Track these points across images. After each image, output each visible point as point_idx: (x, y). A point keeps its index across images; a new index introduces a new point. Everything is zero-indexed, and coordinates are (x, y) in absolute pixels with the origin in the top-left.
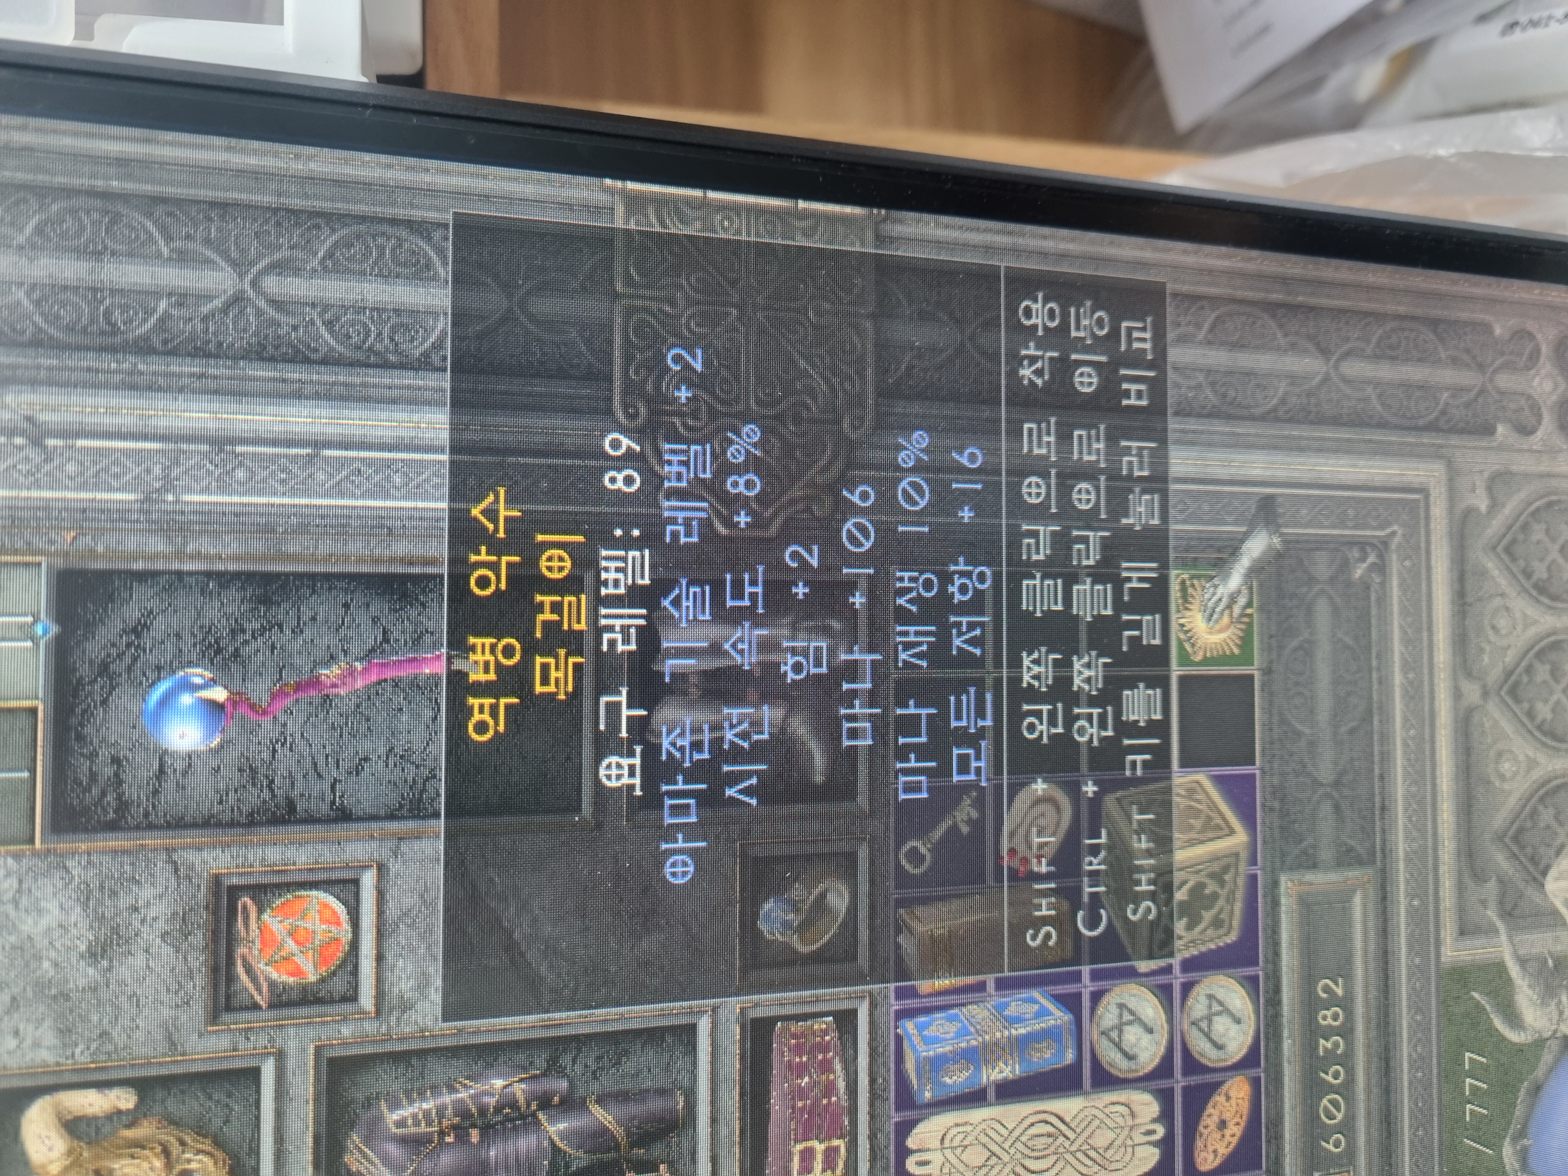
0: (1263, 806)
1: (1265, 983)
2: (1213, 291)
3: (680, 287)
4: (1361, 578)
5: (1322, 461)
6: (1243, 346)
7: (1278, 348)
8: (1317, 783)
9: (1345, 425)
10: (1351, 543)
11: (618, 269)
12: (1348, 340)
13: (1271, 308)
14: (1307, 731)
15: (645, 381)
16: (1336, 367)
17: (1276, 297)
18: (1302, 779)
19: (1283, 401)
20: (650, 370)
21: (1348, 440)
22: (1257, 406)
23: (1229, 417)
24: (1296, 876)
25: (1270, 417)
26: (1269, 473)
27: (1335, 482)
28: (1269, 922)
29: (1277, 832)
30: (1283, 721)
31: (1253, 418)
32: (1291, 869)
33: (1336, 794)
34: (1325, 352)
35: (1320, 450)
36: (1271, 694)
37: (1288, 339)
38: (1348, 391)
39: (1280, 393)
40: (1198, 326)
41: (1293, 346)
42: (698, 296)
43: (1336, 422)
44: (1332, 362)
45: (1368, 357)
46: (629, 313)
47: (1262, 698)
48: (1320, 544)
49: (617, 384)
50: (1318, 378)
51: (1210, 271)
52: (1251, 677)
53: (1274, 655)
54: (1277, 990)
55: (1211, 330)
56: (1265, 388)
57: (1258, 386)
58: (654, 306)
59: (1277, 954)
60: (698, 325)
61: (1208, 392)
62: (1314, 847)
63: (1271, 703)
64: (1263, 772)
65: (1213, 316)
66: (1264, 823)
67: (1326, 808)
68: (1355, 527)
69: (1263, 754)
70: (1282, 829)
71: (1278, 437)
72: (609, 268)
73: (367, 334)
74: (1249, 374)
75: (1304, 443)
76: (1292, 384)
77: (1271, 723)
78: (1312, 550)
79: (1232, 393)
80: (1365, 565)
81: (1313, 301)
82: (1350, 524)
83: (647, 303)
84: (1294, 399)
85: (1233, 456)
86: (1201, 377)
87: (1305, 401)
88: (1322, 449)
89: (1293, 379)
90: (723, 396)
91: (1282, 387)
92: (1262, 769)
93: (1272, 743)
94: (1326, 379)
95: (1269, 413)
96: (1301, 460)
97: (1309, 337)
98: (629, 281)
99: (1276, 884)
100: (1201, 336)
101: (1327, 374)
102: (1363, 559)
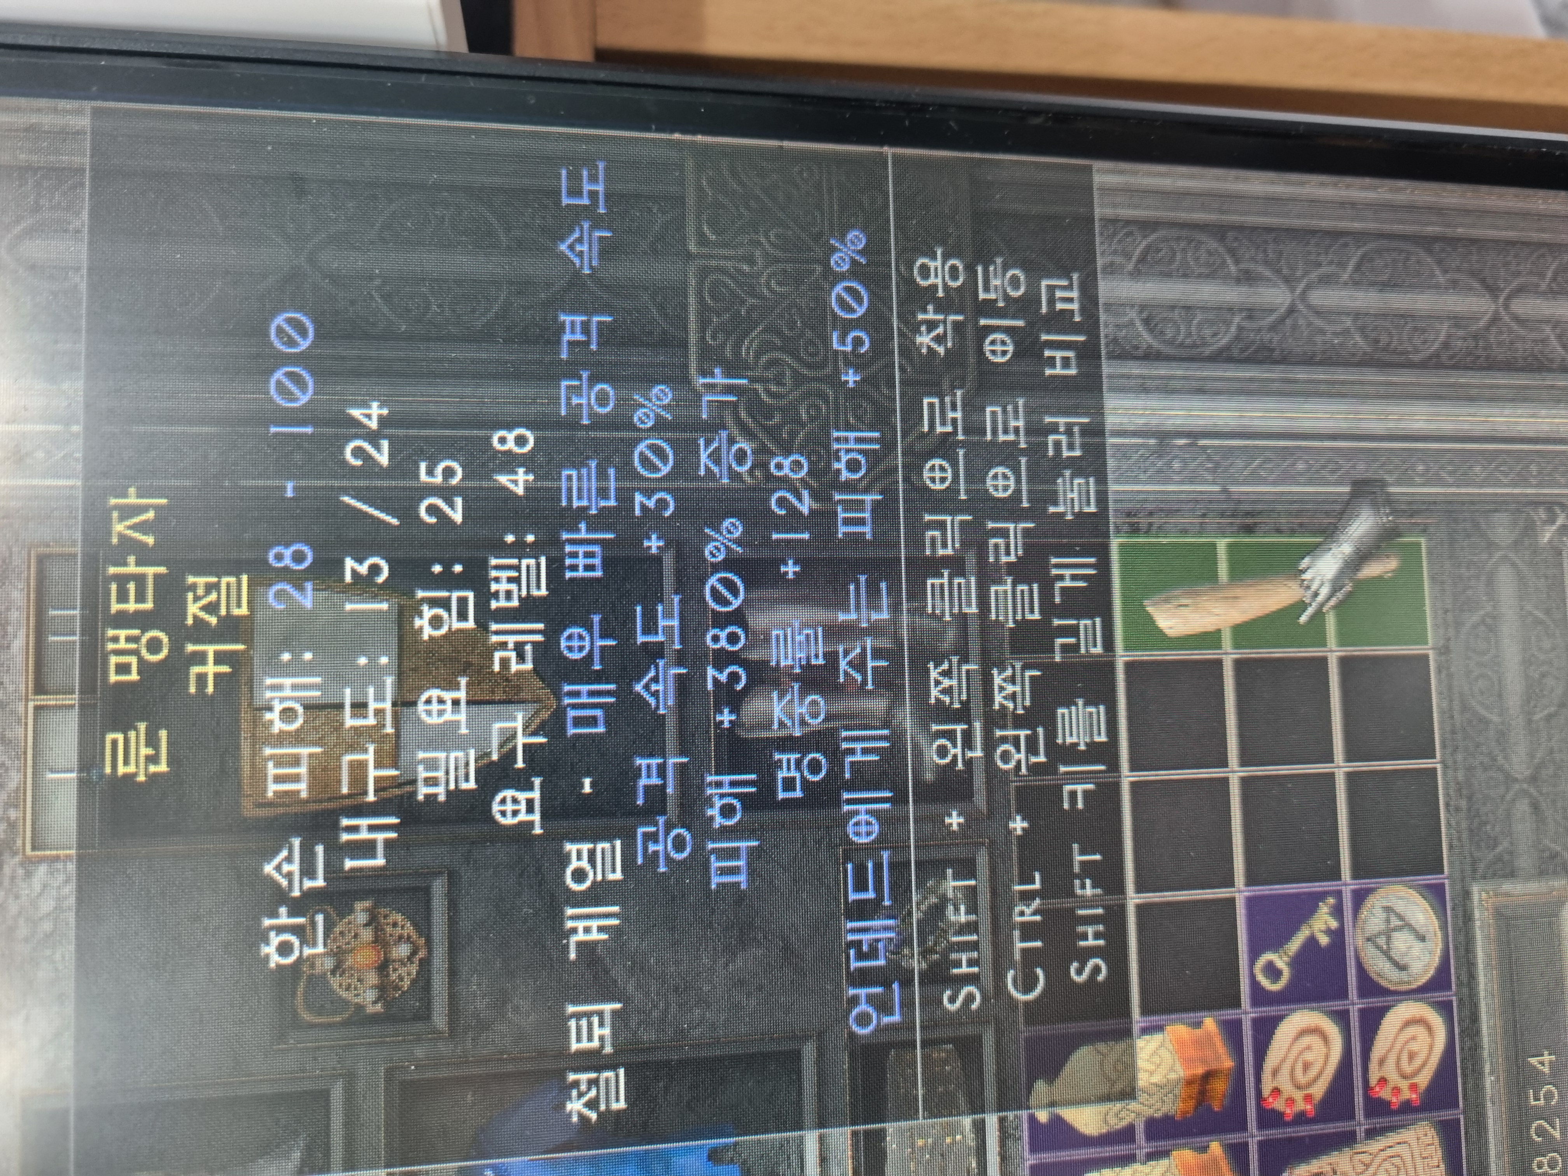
0: (1447, 805)
1: (1459, 1012)
2: (1357, 225)
3: (759, 243)
4: (1550, 541)
5: (1496, 411)
6: (1395, 285)
7: (1437, 287)
8: (1510, 780)
9: (1522, 370)
10: (1535, 503)
11: (690, 229)
12: (1518, 274)
13: (1427, 242)
14: (1495, 719)
15: (723, 346)
16: (1506, 306)
17: (1430, 230)
18: (1491, 773)
19: (1446, 345)
20: (728, 334)
21: (1527, 387)
22: (1417, 351)
23: (1383, 365)
24: (1490, 886)
25: (1432, 363)
26: (1433, 426)
27: (1514, 434)
28: (1461, 938)
29: (1465, 835)
30: (1465, 708)
31: (1411, 365)
32: (1484, 877)
33: (1532, 790)
34: (1493, 290)
35: (1493, 400)
36: (1450, 676)
37: (1448, 276)
38: (1522, 332)
39: (1442, 338)
40: (1342, 265)
41: (1454, 284)
42: (779, 254)
43: (1509, 366)
44: (1501, 300)
45: (1544, 294)
46: (703, 273)
47: (1439, 681)
48: (1498, 504)
49: (693, 350)
50: (1487, 318)
51: (1353, 205)
52: (1426, 657)
53: (1451, 632)
54: (1475, 1018)
55: (1358, 268)
56: (1424, 331)
57: (1415, 329)
58: (729, 264)
59: (1472, 977)
60: (780, 284)
61: (1358, 338)
62: (1511, 853)
63: (1450, 688)
64: (1445, 767)
65: (1360, 253)
66: (1449, 824)
67: (1523, 807)
68: (1539, 485)
69: (1444, 746)
70: (1471, 831)
71: (1441, 385)
72: (681, 226)
73: (428, 308)
74: (1405, 316)
75: (1474, 392)
76: (1457, 326)
77: (1451, 709)
78: (1490, 511)
79: (1384, 339)
80: (1554, 528)
81: (1475, 233)
82: (1534, 481)
83: (722, 263)
84: (1459, 343)
85: (1390, 409)
86: (1348, 322)
87: (1471, 343)
88: (1494, 398)
89: (1457, 320)
90: (809, 359)
91: (1444, 329)
92: (1443, 762)
93: (1453, 732)
94: (1495, 319)
95: (1430, 358)
96: (1472, 410)
97: (1473, 274)
98: (702, 240)
99: (1467, 894)
100: (1345, 277)
101: (1496, 312)
102: (1552, 521)
